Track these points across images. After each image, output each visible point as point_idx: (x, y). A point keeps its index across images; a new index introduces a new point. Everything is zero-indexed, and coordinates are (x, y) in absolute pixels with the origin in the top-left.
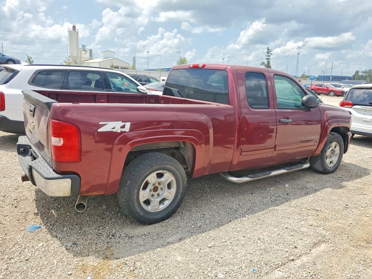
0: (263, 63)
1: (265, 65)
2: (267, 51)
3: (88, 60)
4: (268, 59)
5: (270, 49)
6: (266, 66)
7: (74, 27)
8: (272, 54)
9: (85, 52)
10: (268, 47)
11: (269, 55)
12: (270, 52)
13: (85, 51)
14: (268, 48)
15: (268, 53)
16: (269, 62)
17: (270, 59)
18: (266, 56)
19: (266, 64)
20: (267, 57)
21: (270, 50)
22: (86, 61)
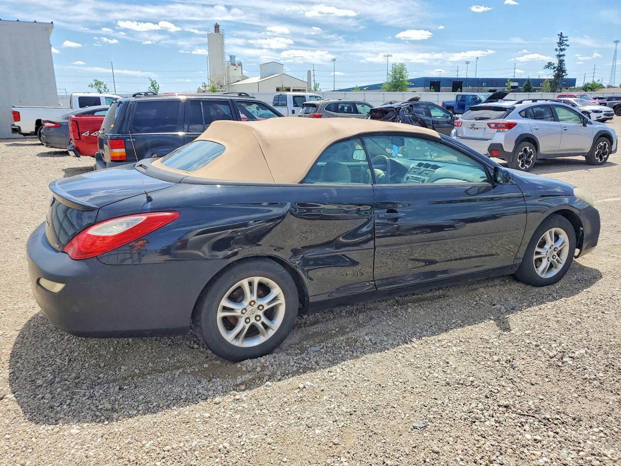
0: (550, 65)
1: (554, 68)
2: (558, 41)
3: (239, 81)
4: (559, 56)
5: (565, 36)
6: (556, 69)
7: (217, 27)
8: (568, 46)
9: (234, 67)
10: (561, 33)
11: (562, 47)
12: (565, 42)
13: (235, 65)
14: (561, 35)
15: (561, 43)
16: (561, 62)
17: (564, 55)
18: (556, 50)
19: (556, 65)
20: (558, 53)
21: (564, 39)
22: (238, 81)
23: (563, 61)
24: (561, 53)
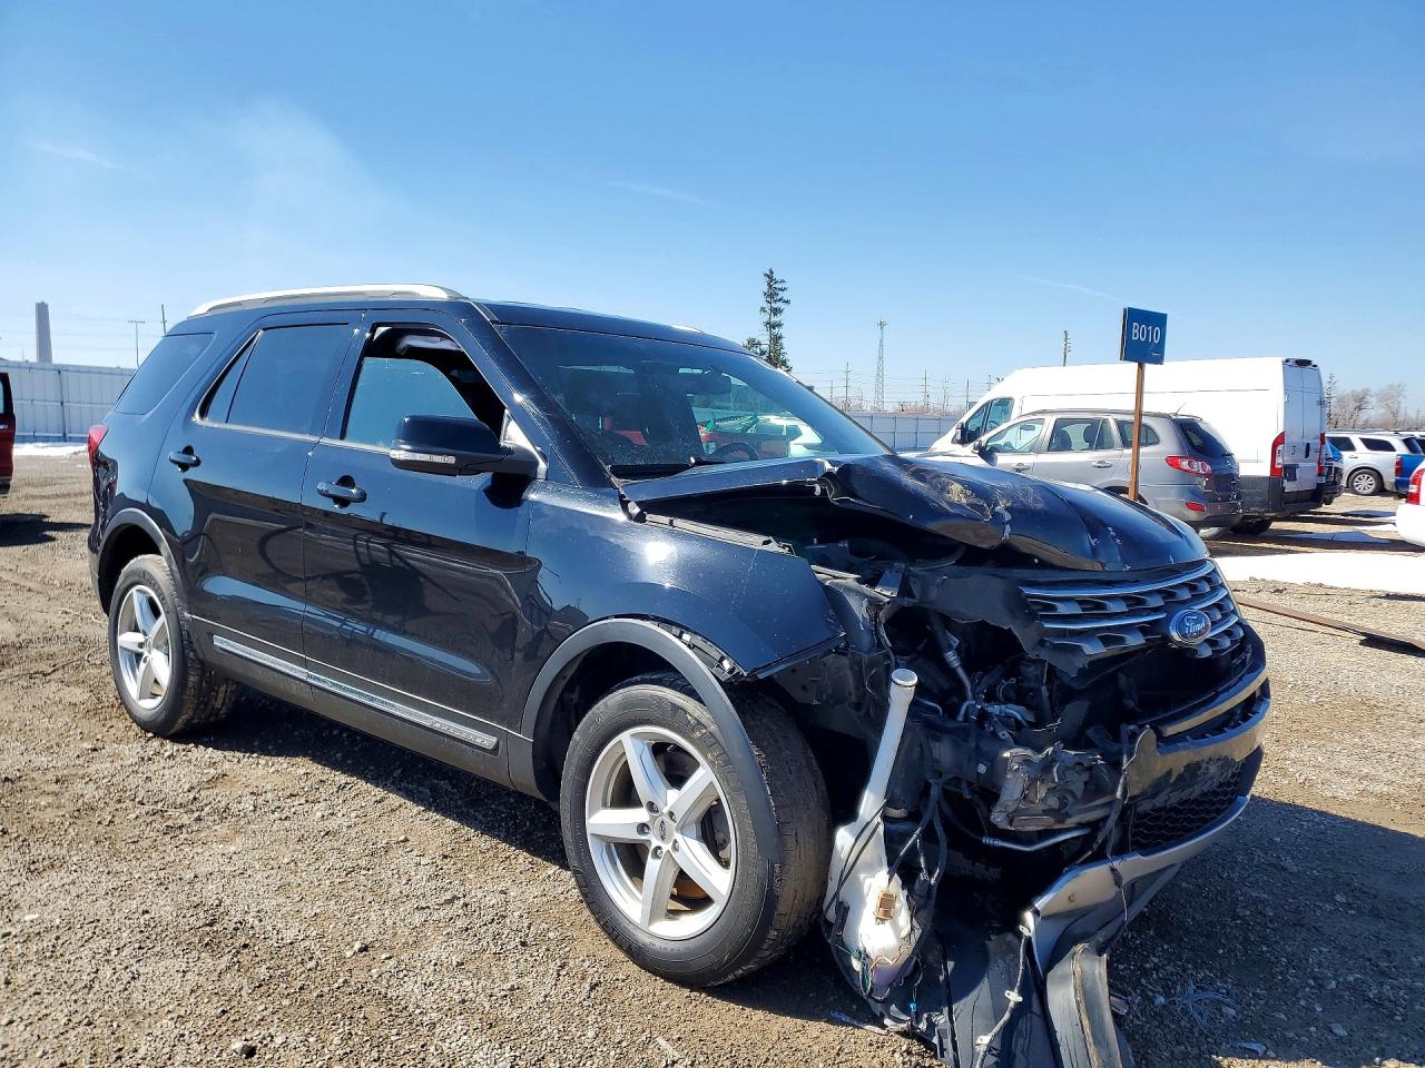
1: (763, 353)
2: (766, 289)
4: (772, 326)
5: (778, 279)
8: (787, 303)
10: (771, 272)
11: (774, 305)
12: (781, 294)
14: (770, 276)
15: (771, 295)
16: (776, 339)
17: (780, 325)
18: (763, 309)
19: (765, 347)
20: (766, 318)
21: (777, 286)
23: (780, 338)
24: (774, 319)
